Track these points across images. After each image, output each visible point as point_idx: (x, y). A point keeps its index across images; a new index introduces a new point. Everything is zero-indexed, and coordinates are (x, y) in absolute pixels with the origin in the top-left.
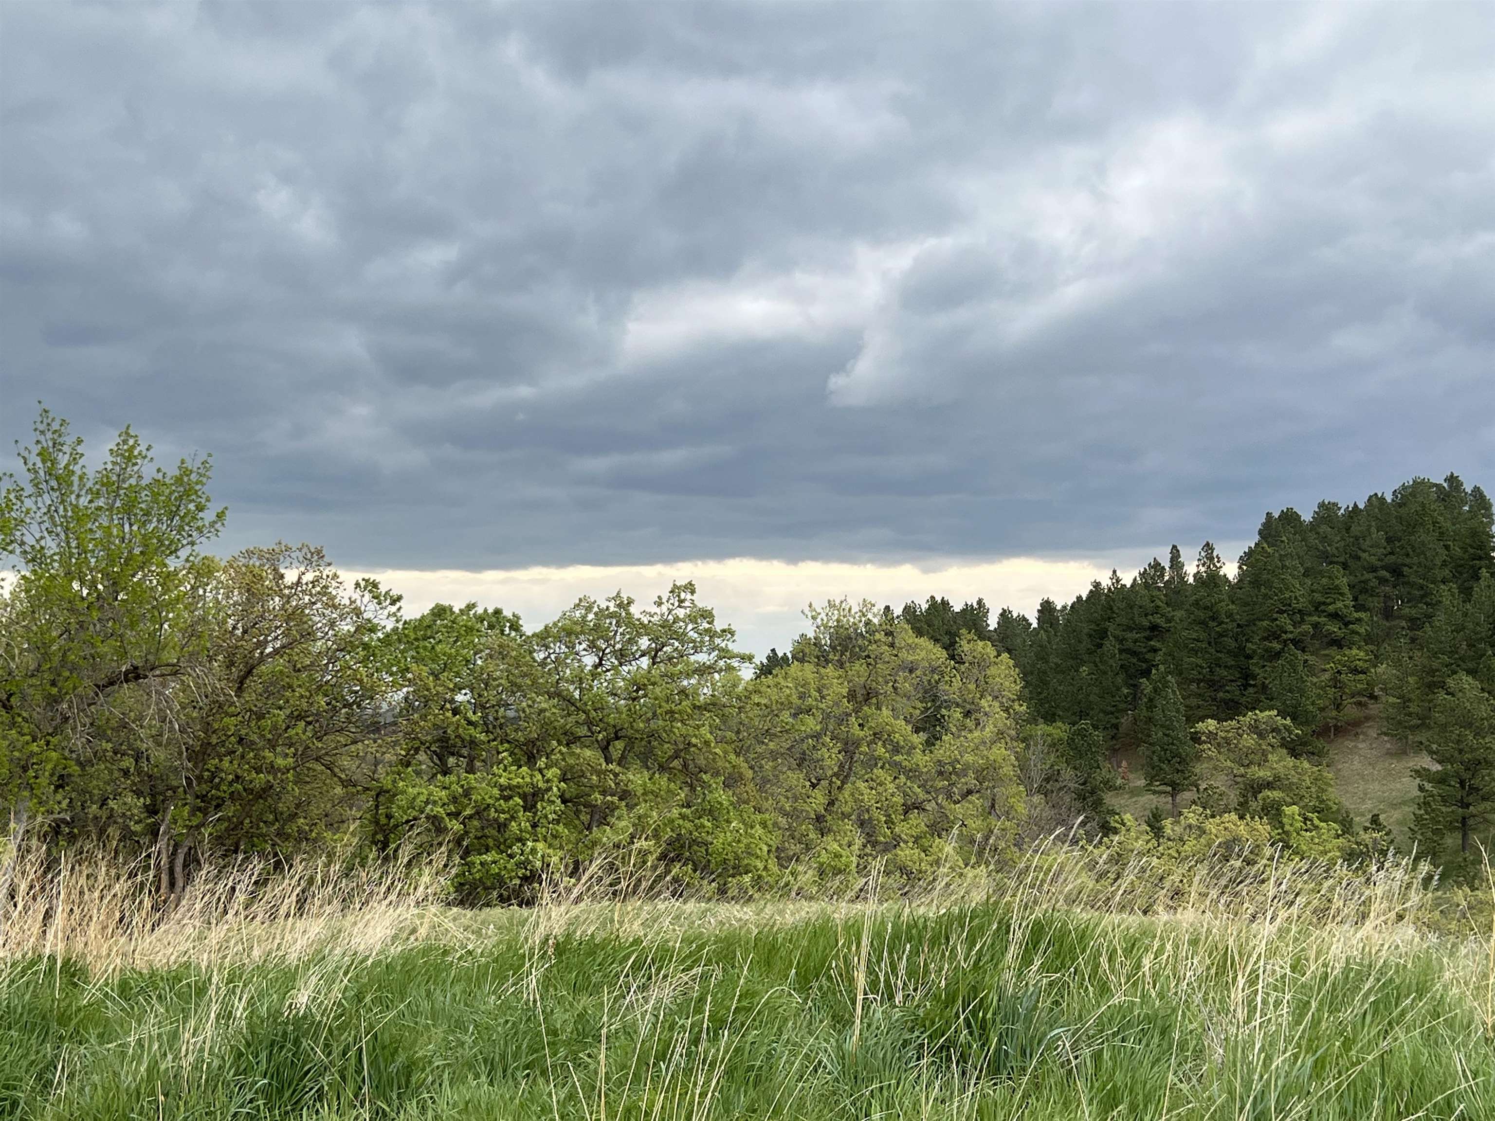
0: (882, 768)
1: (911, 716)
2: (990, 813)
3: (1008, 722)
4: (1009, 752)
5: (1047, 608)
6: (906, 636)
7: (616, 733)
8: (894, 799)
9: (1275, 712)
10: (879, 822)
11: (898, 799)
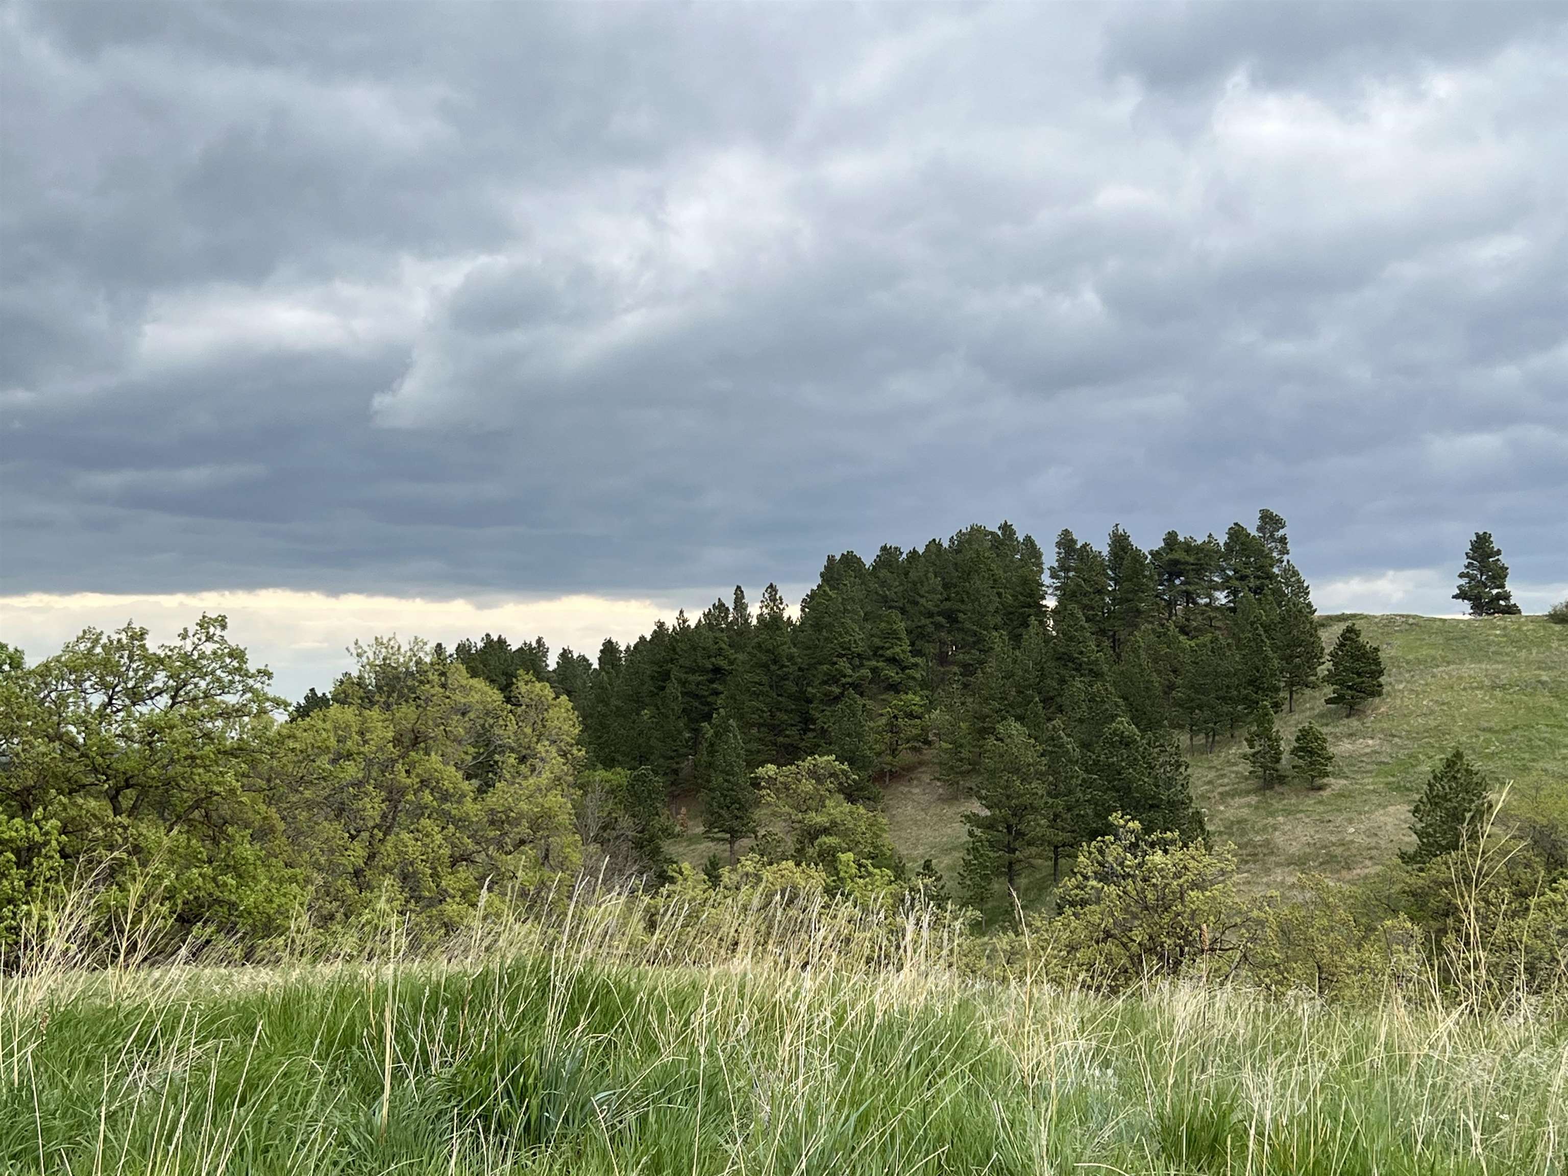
0: (429, 817)
1: (462, 762)
2: (543, 864)
3: (565, 768)
4: (565, 800)
5: (609, 648)
6: (460, 675)
7: (127, 780)
8: (441, 851)
9: (834, 757)
10: (424, 875)
11: (446, 851)
